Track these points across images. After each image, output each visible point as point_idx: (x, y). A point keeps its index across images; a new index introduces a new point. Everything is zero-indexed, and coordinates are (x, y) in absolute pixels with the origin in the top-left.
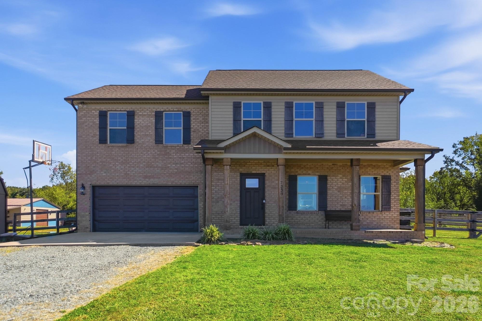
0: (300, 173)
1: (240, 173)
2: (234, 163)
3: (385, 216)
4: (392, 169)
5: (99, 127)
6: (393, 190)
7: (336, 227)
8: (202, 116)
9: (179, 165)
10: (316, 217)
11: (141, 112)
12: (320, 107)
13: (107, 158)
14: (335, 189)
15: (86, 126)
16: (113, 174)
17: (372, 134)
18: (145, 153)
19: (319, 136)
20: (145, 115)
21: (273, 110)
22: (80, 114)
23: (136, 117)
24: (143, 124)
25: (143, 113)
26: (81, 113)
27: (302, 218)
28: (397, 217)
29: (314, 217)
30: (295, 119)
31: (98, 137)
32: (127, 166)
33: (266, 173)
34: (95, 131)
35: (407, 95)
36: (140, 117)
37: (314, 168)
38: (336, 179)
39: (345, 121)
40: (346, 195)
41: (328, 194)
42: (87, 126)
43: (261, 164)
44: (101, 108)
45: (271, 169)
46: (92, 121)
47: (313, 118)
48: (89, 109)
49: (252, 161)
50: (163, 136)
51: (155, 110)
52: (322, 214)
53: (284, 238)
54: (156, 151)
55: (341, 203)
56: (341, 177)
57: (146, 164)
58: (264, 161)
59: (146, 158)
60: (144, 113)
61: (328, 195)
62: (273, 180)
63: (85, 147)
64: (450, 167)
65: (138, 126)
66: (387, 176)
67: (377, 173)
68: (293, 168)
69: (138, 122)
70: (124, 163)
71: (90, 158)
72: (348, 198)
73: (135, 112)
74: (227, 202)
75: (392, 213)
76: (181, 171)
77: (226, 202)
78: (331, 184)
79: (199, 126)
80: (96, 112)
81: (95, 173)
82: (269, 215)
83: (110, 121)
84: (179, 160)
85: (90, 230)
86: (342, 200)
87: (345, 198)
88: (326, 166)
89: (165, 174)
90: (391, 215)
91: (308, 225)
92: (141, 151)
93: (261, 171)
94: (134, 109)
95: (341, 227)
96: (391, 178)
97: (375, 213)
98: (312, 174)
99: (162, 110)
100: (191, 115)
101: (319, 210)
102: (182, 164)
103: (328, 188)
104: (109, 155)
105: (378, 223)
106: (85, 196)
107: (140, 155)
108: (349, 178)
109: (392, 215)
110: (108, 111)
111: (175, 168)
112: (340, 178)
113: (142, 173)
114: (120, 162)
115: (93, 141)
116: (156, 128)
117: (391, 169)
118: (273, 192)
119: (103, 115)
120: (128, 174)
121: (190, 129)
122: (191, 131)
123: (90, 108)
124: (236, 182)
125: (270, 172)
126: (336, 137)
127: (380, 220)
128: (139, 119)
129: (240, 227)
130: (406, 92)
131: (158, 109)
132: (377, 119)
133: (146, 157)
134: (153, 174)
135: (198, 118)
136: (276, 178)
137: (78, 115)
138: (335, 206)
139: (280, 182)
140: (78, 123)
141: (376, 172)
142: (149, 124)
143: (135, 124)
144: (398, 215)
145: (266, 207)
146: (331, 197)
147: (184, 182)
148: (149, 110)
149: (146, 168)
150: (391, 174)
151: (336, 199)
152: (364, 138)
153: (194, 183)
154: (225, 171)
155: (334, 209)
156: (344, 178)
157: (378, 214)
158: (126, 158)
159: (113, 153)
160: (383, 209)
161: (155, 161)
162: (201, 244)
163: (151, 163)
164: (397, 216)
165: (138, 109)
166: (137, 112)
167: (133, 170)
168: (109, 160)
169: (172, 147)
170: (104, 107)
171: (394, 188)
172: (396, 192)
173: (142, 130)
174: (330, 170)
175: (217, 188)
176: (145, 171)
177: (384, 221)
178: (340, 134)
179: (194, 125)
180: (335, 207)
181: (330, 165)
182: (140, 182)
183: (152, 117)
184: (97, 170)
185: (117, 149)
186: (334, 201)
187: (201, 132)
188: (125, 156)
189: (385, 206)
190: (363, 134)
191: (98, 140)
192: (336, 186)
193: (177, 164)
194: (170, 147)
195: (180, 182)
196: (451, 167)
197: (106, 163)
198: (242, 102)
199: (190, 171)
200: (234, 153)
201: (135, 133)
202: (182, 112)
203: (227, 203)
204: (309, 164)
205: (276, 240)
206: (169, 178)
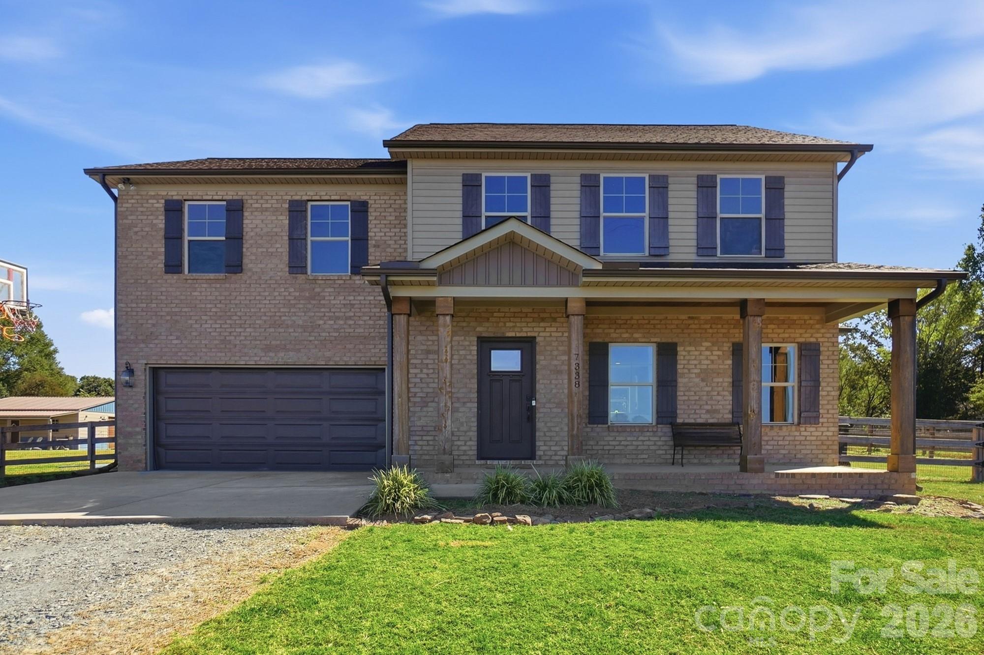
0: (616, 338)
1: (478, 338)
2: (464, 314)
3: (806, 436)
4: (823, 328)
5: (165, 235)
6: (825, 375)
7: (696, 461)
8: (395, 211)
9: (341, 322)
10: (651, 438)
11: (257, 203)
12: (660, 186)
13: (181, 305)
14: (695, 373)
15: (136, 233)
16: (197, 342)
17: (776, 248)
18: (267, 294)
19: (657, 252)
20: (266, 209)
21: (553, 194)
22: (122, 207)
23: (246, 214)
24: (262, 230)
25: (262, 204)
26: (124, 206)
27: (621, 441)
28: (834, 438)
29: (647, 438)
30: (603, 214)
31: (163, 257)
32: (226, 323)
33: (538, 336)
34: (155, 246)
35: (856, 159)
36: (256, 213)
37: (648, 326)
38: (696, 350)
39: (716, 218)
40: (720, 389)
41: (679, 385)
42: (139, 233)
43: (527, 315)
44: (169, 194)
45: (551, 326)
46: (148, 222)
47: (644, 212)
48: (142, 195)
49: (506, 309)
50: (306, 257)
51: (289, 198)
52: (665, 433)
53: (589, 499)
54: (292, 290)
55: (709, 407)
56: (708, 347)
57: (269, 318)
58: (533, 309)
59: (270, 306)
60: (264, 206)
61: (678, 389)
62: (555, 353)
63: (132, 281)
64: (851, 342)
65: (252, 234)
66: (810, 343)
67: (790, 337)
68: (600, 326)
69: (250, 226)
70: (221, 316)
71: (145, 305)
72: (724, 396)
73: (245, 201)
74: (446, 403)
75: (822, 429)
76: (347, 334)
77: (442, 404)
78: (685, 362)
79: (387, 234)
80: (158, 202)
81: (156, 339)
82: (545, 435)
83: (189, 223)
84: (343, 310)
85: (146, 466)
86: (711, 399)
87: (718, 394)
88: (674, 322)
89: (310, 341)
90: (820, 434)
91: (634, 456)
92: (258, 290)
93: (527, 332)
94: (242, 196)
95: (707, 461)
96: (821, 349)
97: (784, 429)
98: (643, 340)
99: (305, 198)
100: (370, 210)
101: (658, 423)
102: (350, 318)
103: (679, 371)
104: (186, 299)
105: (791, 452)
106: (134, 390)
107: (255, 299)
108: (726, 349)
109: (823, 432)
110: (185, 200)
111: (334, 329)
112: (707, 349)
113: (261, 340)
114: (211, 314)
115: (152, 268)
116: (291, 239)
117: (819, 329)
118: (553, 382)
119: (173, 209)
120: (230, 340)
121: (368, 240)
122: (369, 245)
123: (145, 193)
124: (468, 357)
125: (548, 334)
126: (695, 255)
127: (796, 445)
128: (252, 217)
129: (477, 462)
130: (856, 151)
131: (296, 195)
132: (787, 215)
133: (270, 304)
134: (283, 342)
135: (385, 217)
136: (561, 348)
137: (119, 209)
138: (695, 413)
139: (574, 357)
140: (118, 228)
141: (787, 335)
142: (275, 230)
143: (245, 230)
144: (836, 434)
145: (538, 415)
146: (687, 393)
147: (353, 359)
148: (277, 197)
149: (270, 328)
150: (820, 340)
151: (697, 398)
152: (761, 257)
153: (375, 362)
154: (441, 329)
155: (692, 421)
156: (716, 348)
157: (791, 431)
158: (224, 306)
159: (196, 294)
160: (802, 421)
161: (289, 312)
162: (364, 522)
163: (280, 317)
164: (833, 436)
165: (252, 195)
166: (250, 201)
167: (240, 332)
168: (186, 310)
169: (327, 282)
170: (175, 192)
171: (828, 370)
172: (831, 380)
173: (260, 242)
174: (683, 331)
175: (425, 371)
176: (268, 334)
177: (803, 447)
178: (706, 247)
179: (376, 232)
180: (695, 416)
181: (683, 320)
182: (256, 359)
183: (281, 215)
184: (161, 333)
185: (205, 286)
186: (693, 402)
187: (392, 246)
188: (222, 301)
189: (809, 413)
190: (756, 249)
191: (163, 266)
192: (698, 366)
193: (338, 318)
194: (323, 282)
195: (345, 359)
196: (853, 342)
197: (181, 316)
198: (484, 175)
199: (368, 334)
200: (463, 284)
201: (244, 250)
202: (349, 203)
203: (446, 406)
204: (636, 317)
205: (567, 504)
206: (320, 351)
